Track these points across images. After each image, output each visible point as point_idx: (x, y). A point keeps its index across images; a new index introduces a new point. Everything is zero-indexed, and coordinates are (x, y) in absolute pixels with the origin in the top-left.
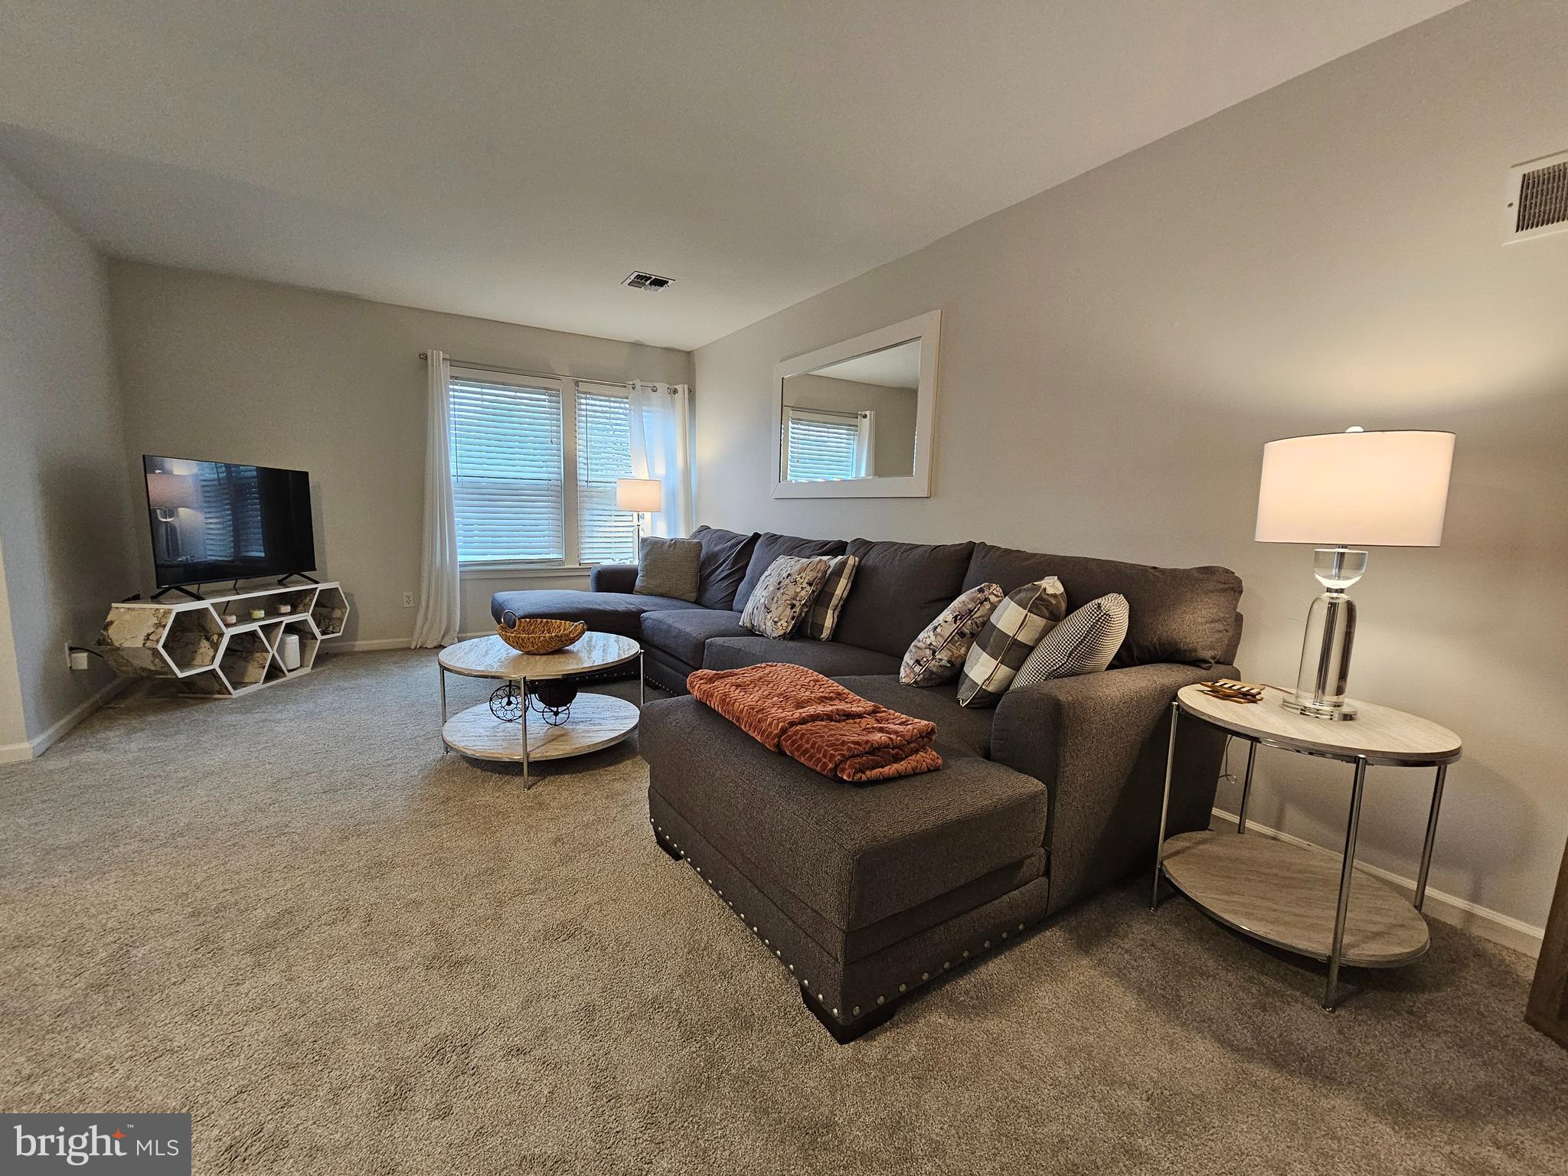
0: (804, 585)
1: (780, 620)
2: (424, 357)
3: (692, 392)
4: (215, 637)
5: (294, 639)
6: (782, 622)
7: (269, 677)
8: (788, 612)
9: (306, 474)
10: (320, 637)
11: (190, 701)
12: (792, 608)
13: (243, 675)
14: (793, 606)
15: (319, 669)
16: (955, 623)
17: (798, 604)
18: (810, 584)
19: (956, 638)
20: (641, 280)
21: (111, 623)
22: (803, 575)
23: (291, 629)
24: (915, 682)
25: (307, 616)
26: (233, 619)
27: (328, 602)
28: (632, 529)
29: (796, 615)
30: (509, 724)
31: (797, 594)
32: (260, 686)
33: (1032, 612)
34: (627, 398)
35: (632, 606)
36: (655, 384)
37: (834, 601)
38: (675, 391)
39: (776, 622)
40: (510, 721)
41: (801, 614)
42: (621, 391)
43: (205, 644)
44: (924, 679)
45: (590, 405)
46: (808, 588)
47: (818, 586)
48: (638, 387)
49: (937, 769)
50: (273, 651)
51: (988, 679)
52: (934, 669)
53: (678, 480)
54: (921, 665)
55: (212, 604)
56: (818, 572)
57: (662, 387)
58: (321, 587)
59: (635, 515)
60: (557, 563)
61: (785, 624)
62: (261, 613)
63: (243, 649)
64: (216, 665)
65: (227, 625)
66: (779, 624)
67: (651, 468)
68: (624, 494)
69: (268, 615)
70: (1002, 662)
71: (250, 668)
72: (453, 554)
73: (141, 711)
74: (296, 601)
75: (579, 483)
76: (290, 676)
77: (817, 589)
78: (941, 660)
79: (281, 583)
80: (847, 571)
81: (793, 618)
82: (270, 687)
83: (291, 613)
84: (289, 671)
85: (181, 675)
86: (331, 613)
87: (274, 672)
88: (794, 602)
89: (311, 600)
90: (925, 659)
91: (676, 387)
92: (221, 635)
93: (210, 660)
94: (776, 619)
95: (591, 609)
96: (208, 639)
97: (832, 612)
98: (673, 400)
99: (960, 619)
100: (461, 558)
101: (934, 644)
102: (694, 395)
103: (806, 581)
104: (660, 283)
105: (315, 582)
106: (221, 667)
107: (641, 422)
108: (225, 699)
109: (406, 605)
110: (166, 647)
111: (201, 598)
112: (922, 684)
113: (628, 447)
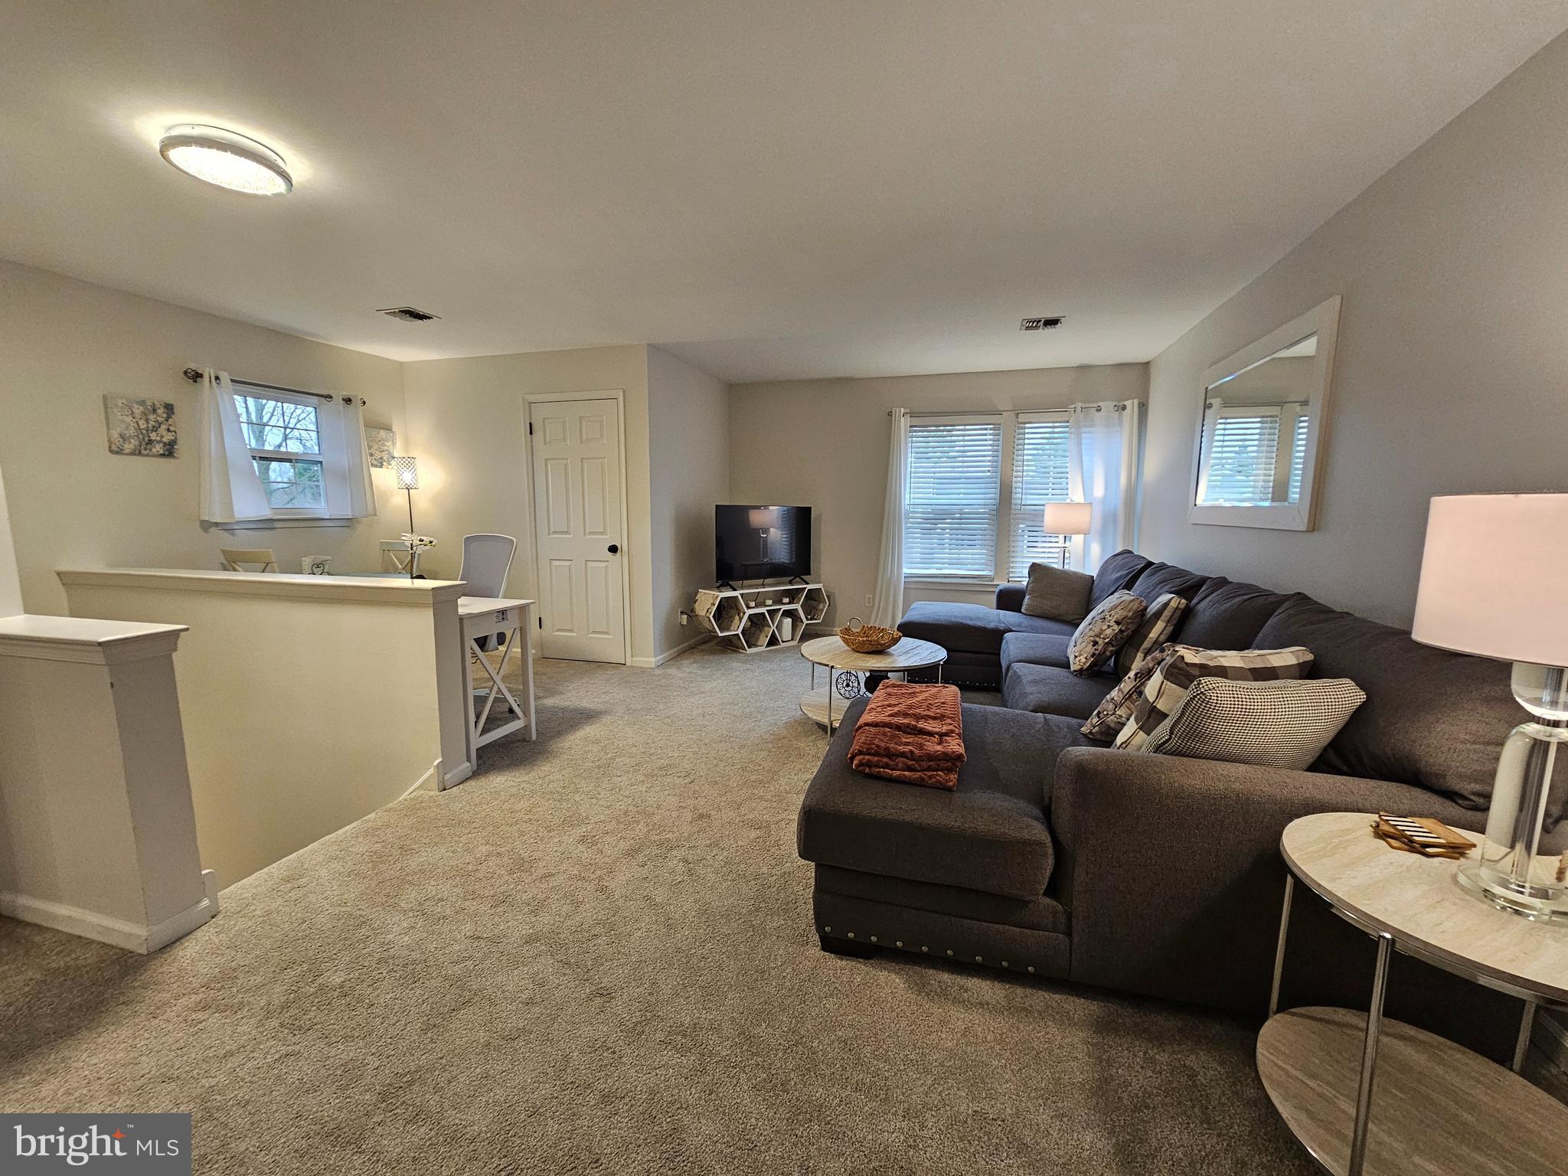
0: (1112, 623)
1: (1080, 655)
2: (890, 414)
3: (1143, 408)
4: (742, 614)
5: (788, 621)
6: (1082, 657)
7: (770, 644)
8: (1090, 649)
9: (810, 508)
10: (805, 622)
11: (729, 651)
12: (1093, 646)
13: (758, 639)
14: (1095, 643)
15: (802, 644)
16: (1135, 680)
17: (1100, 642)
18: (1118, 623)
19: (1134, 697)
20: (1033, 324)
21: (697, 600)
22: (1113, 613)
23: (788, 613)
24: (1091, 733)
25: (797, 606)
26: (753, 604)
27: (813, 597)
28: (1058, 550)
29: (1097, 652)
31: (1102, 631)
32: (763, 649)
33: (1168, 680)
34: (1068, 422)
35: (1002, 625)
36: (1100, 404)
37: (1148, 642)
38: (1124, 408)
39: (1076, 657)
40: (847, 698)
41: (1104, 652)
42: (1064, 416)
43: (737, 617)
44: (1101, 733)
45: (1036, 435)
46: (1116, 627)
47: (1129, 626)
48: (1079, 410)
49: (950, 790)
50: (773, 628)
51: (1126, 741)
52: (1112, 725)
53: (1118, 501)
54: (1099, 717)
55: (742, 595)
56: (1129, 611)
57: (1107, 405)
58: (809, 587)
59: (1061, 537)
60: (986, 579)
61: (1084, 660)
62: (769, 602)
63: (757, 622)
64: (739, 632)
65: (748, 607)
66: (1078, 659)
67: (1087, 489)
68: (1051, 517)
69: (775, 603)
70: (1141, 728)
71: (761, 636)
72: (900, 568)
73: (712, 652)
74: (793, 595)
75: (1013, 507)
76: (783, 645)
77: (1128, 629)
78: (1121, 716)
79: (791, 583)
80: (1167, 614)
81: (1093, 655)
82: (770, 650)
83: (789, 603)
84: (783, 642)
85: (720, 635)
86: (818, 605)
87: (773, 641)
88: (1097, 639)
89: (802, 596)
90: (1105, 713)
91: (1125, 403)
92: (744, 613)
93: (738, 627)
94: (1077, 654)
95: (962, 623)
96: (739, 615)
97: (1143, 655)
98: (1120, 418)
99: (1140, 677)
100: (906, 571)
101: (1115, 699)
102: (1146, 411)
103: (1114, 619)
104: (1052, 322)
105: (807, 583)
106: (742, 633)
107: (1080, 444)
108: (742, 653)
109: (867, 604)
110: (714, 616)
111: (735, 590)
112: (1098, 737)
113: (1068, 470)
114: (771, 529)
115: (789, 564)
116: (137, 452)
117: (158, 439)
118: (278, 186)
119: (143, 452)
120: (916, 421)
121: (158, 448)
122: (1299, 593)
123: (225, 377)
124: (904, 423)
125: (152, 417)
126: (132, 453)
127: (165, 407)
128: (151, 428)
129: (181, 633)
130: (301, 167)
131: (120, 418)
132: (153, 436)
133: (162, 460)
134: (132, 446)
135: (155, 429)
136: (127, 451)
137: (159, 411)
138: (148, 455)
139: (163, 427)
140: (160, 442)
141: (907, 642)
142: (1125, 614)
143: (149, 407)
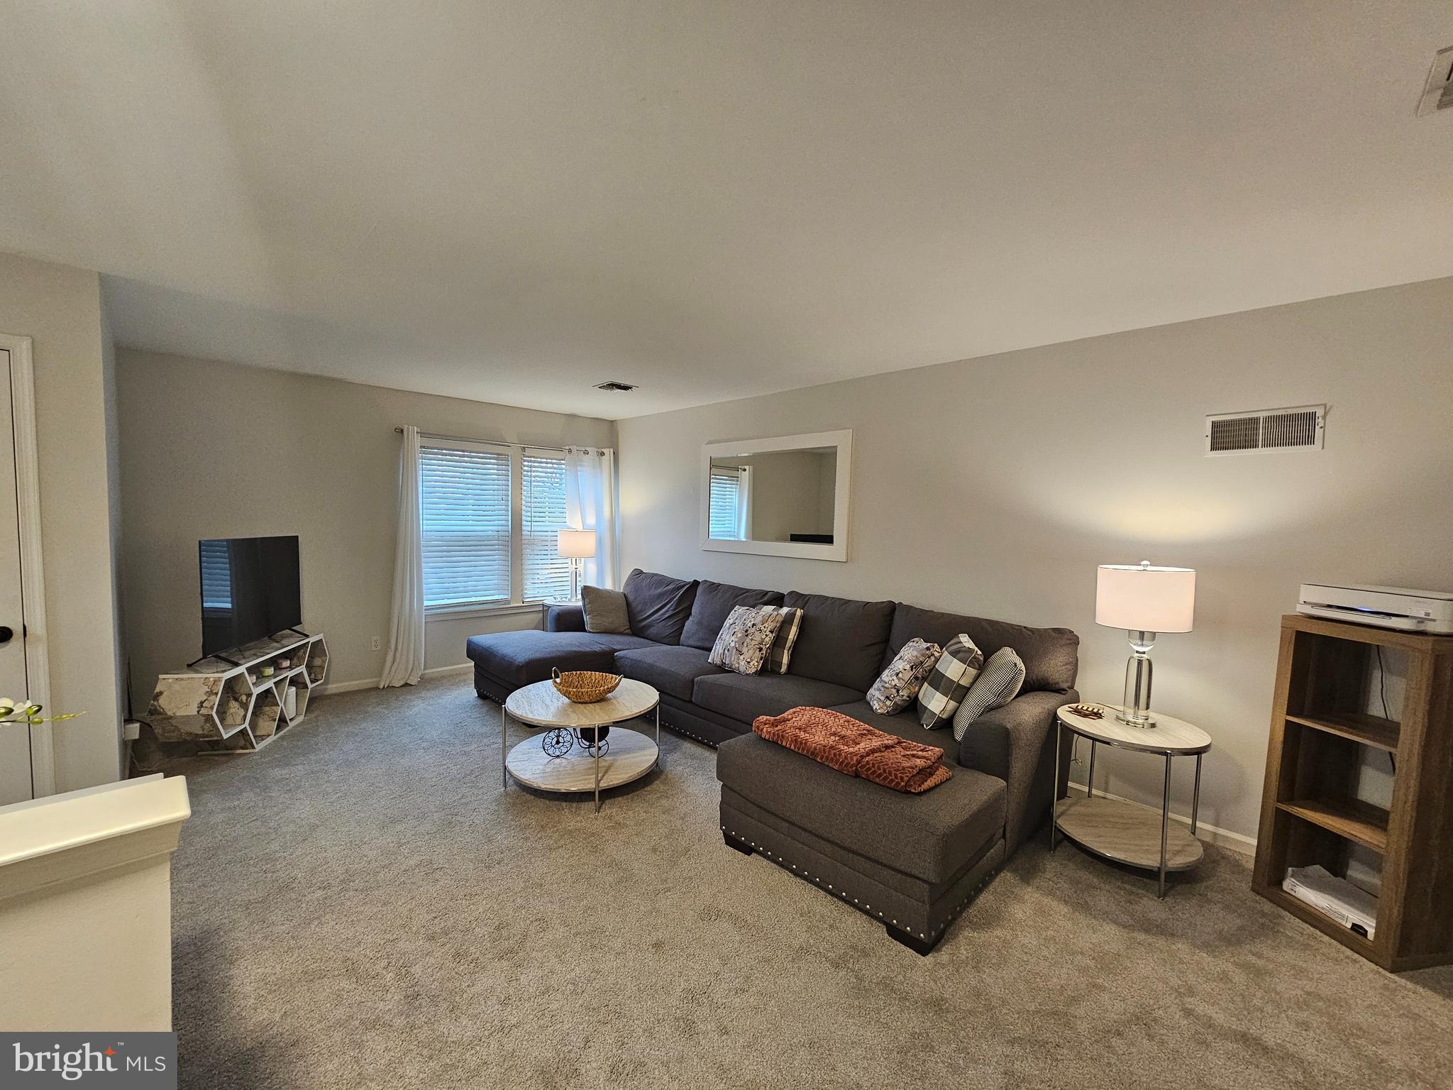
0: (768, 633)
1: (752, 661)
2: (401, 431)
3: (616, 455)
4: (244, 698)
5: (293, 692)
7: (279, 728)
8: (758, 655)
9: (297, 537)
10: (310, 686)
12: (760, 651)
14: (761, 649)
15: (309, 716)
16: (912, 670)
17: (764, 648)
18: (772, 632)
19: (913, 681)
21: (161, 693)
22: (766, 625)
23: (293, 682)
24: (888, 712)
25: (302, 669)
26: (258, 679)
27: (316, 654)
29: (763, 656)
30: (558, 760)
31: (762, 640)
32: (273, 738)
34: (563, 460)
36: (587, 449)
37: (789, 644)
38: (602, 454)
39: (749, 663)
40: (558, 756)
41: (767, 655)
42: (559, 454)
45: (538, 468)
46: (771, 635)
47: (777, 633)
48: (574, 451)
50: (281, 705)
51: (942, 710)
52: (901, 703)
53: (605, 528)
54: (890, 700)
55: (246, 668)
56: (777, 621)
57: (591, 451)
58: (312, 640)
59: (573, 560)
60: (504, 603)
61: (756, 664)
62: (274, 671)
64: (247, 724)
65: (255, 686)
66: (751, 664)
67: (584, 520)
69: (279, 672)
71: (270, 719)
72: (421, 600)
74: (296, 656)
75: (524, 533)
76: (292, 725)
77: (776, 635)
80: (796, 621)
81: (761, 659)
82: (279, 739)
83: (292, 668)
84: (291, 720)
85: (226, 737)
87: (282, 723)
88: (761, 646)
89: (305, 653)
90: (891, 695)
91: (603, 450)
92: (250, 695)
93: (244, 719)
94: (748, 660)
96: (236, 700)
97: (787, 652)
98: (601, 461)
100: (426, 603)
102: (619, 457)
103: (769, 629)
104: (626, 388)
105: (307, 636)
106: (250, 724)
107: (576, 476)
109: (374, 649)
110: (217, 713)
111: (237, 665)
113: (564, 501)
120: (427, 442)
124: (415, 441)
142: (775, 624)
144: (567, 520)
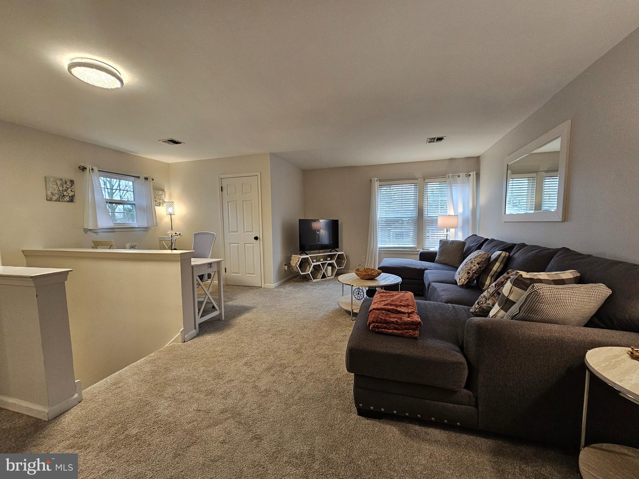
0: (476, 264)
1: (462, 278)
2: (371, 181)
3: (478, 175)
4: (310, 265)
5: (330, 268)
6: (462, 279)
7: (322, 278)
8: (466, 275)
9: (338, 220)
10: (337, 268)
11: (305, 281)
12: (468, 274)
13: (317, 276)
14: (468, 273)
15: (336, 277)
16: (495, 287)
17: (471, 272)
18: (478, 264)
19: (495, 295)
20: (432, 140)
21: (291, 259)
22: (476, 259)
23: (330, 265)
24: (475, 312)
25: (334, 261)
26: (315, 261)
27: (340, 257)
28: (444, 236)
29: (469, 277)
30: (358, 301)
31: (471, 268)
32: (320, 280)
33: (514, 286)
34: (446, 182)
35: (423, 267)
36: (459, 174)
37: (492, 273)
38: (470, 175)
39: (460, 279)
40: (359, 299)
41: (473, 277)
42: (444, 180)
43: (308, 266)
44: (479, 311)
45: (432, 188)
46: (477, 266)
47: (483, 265)
48: (450, 177)
49: (416, 338)
50: (324, 271)
51: (495, 315)
52: (485, 308)
53: (469, 213)
54: (478, 304)
55: (310, 257)
56: (483, 258)
57: (462, 175)
58: (338, 253)
59: (445, 230)
60: (413, 249)
61: (463, 281)
62: (322, 260)
63: (317, 269)
64: (309, 272)
65: (313, 262)
66: (461, 280)
67: (455, 210)
68: (441, 221)
69: (324, 260)
70: (502, 309)
71: (319, 274)
72: (377, 244)
73: (297, 281)
74: (332, 257)
75: (424, 218)
76: (328, 278)
77: (483, 266)
78: (489, 304)
79: (330, 252)
80: (500, 259)
81: (468, 278)
82: (323, 280)
83: (330, 260)
84: (328, 277)
85: (302, 274)
86: (342, 261)
87: (324, 276)
88: (469, 271)
89: (335, 257)
90: (481, 302)
91: (470, 173)
92: (311, 265)
93: (309, 270)
94: (460, 278)
95: (406, 267)
96: (309, 265)
97: (490, 278)
98: (468, 180)
99: (497, 286)
100: (379, 246)
101: (486, 296)
102: (479, 176)
103: (477, 262)
104: (440, 139)
105: (338, 252)
106: (311, 273)
107: (451, 191)
108: (311, 282)
109: (363, 260)
110: (299, 266)
111: (307, 255)
112: (478, 313)
113: (447, 202)
114: (321, 230)
115: (329, 244)
116: (58, 200)
117: (67, 194)
118: (117, 84)
119: (61, 200)
120: (382, 183)
121: (67, 198)
122: (564, 248)
123: (96, 169)
124: (377, 184)
125: (65, 186)
126: (56, 201)
127: (70, 181)
128: (64, 190)
129: (69, 272)
130: (128, 77)
131: (51, 186)
132: (65, 193)
133: (68, 203)
134: (56, 198)
135: (66, 191)
136: (54, 199)
137: (68, 183)
138: (62, 201)
139: (69, 189)
140: (68, 196)
141: (383, 275)
142: (481, 260)
143: (64, 182)
144: (448, 211)
